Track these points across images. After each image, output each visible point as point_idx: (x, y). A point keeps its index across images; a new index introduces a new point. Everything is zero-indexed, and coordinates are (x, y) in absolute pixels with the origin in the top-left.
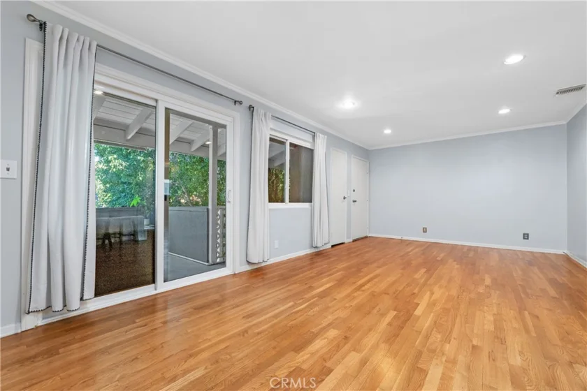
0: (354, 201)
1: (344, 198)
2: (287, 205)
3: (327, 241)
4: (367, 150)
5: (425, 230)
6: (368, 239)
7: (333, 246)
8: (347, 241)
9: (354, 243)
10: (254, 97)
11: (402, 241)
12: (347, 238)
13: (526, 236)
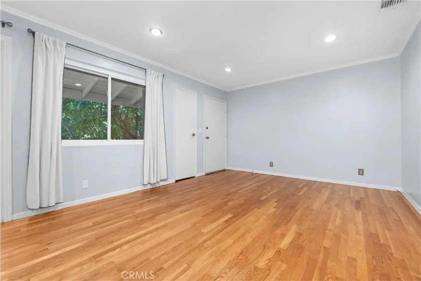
0: (208, 138)
1: (194, 135)
2: (110, 142)
3: (164, 177)
4: (224, 92)
5: (271, 165)
6: (226, 171)
7: (177, 181)
8: (197, 175)
9: (207, 176)
10: (36, 20)
11: (253, 174)
12: (198, 173)
13: (361, 172)
